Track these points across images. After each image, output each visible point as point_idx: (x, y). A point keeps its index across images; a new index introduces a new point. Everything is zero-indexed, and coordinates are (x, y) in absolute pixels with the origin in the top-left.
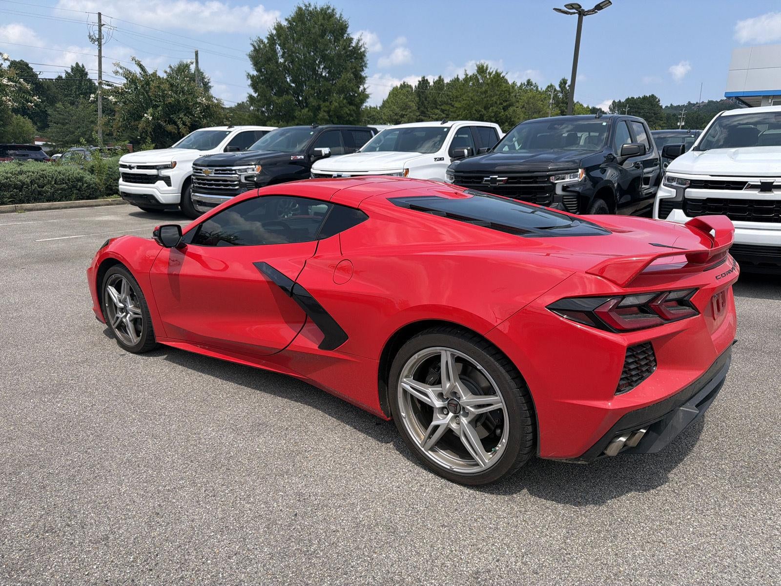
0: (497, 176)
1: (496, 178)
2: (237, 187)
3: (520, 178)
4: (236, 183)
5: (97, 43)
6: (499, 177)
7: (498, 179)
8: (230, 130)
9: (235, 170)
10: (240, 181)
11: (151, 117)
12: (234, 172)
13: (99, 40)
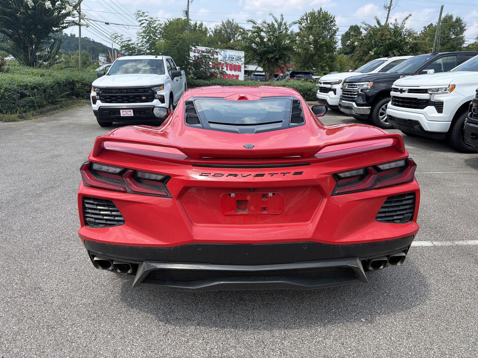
2: (356, 96)
4: (356, 93)
5: (388, 9)
8: (388, 59)
9: (356, 85)
10: (358, 92)
11: (373, 53)
12: (355, 86)
13: (389, 8)
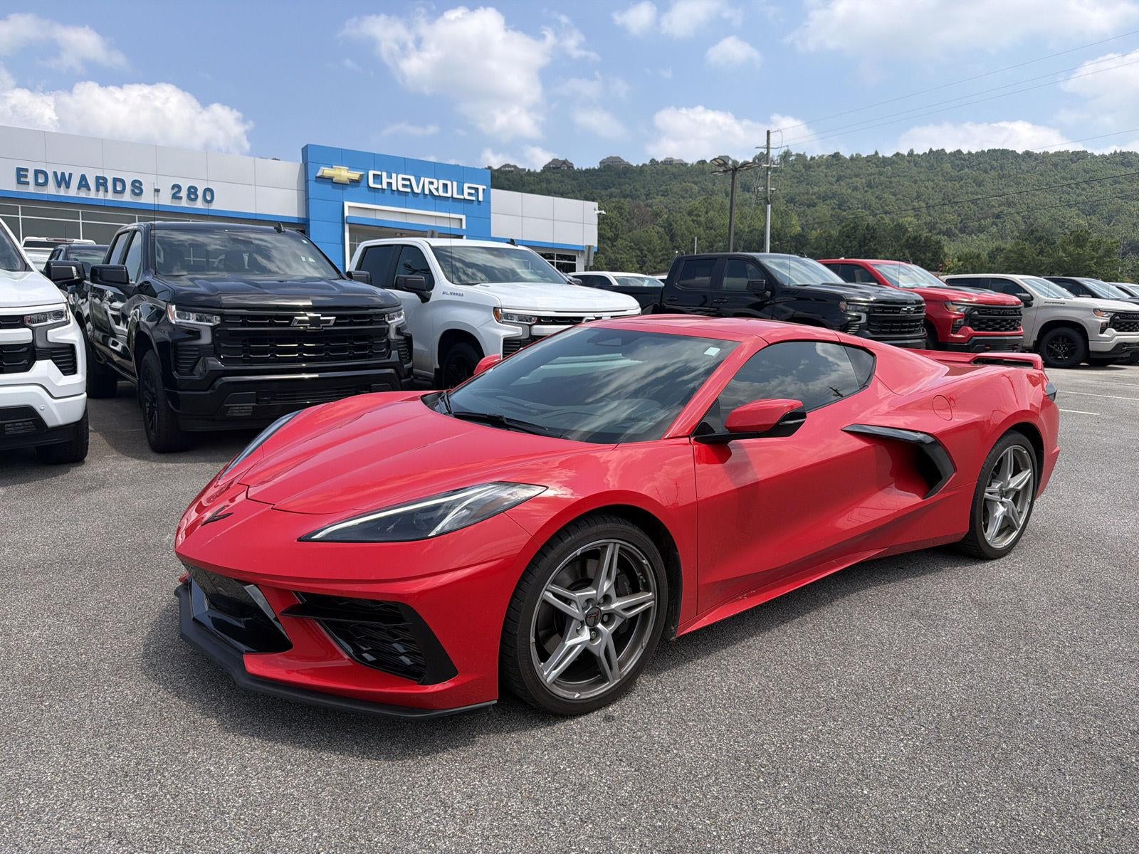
0: (320, 315)
1: (319, 317)
3: (350, 316)
6: (323, 316)
7: (322, 318)
